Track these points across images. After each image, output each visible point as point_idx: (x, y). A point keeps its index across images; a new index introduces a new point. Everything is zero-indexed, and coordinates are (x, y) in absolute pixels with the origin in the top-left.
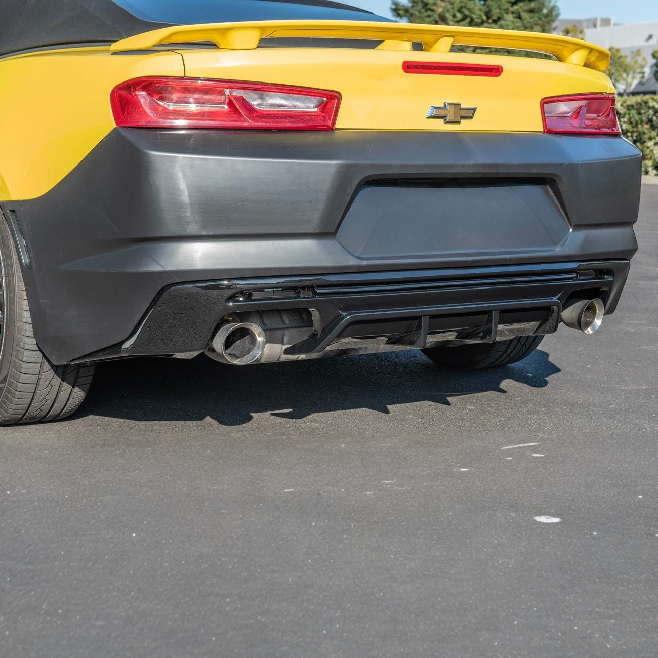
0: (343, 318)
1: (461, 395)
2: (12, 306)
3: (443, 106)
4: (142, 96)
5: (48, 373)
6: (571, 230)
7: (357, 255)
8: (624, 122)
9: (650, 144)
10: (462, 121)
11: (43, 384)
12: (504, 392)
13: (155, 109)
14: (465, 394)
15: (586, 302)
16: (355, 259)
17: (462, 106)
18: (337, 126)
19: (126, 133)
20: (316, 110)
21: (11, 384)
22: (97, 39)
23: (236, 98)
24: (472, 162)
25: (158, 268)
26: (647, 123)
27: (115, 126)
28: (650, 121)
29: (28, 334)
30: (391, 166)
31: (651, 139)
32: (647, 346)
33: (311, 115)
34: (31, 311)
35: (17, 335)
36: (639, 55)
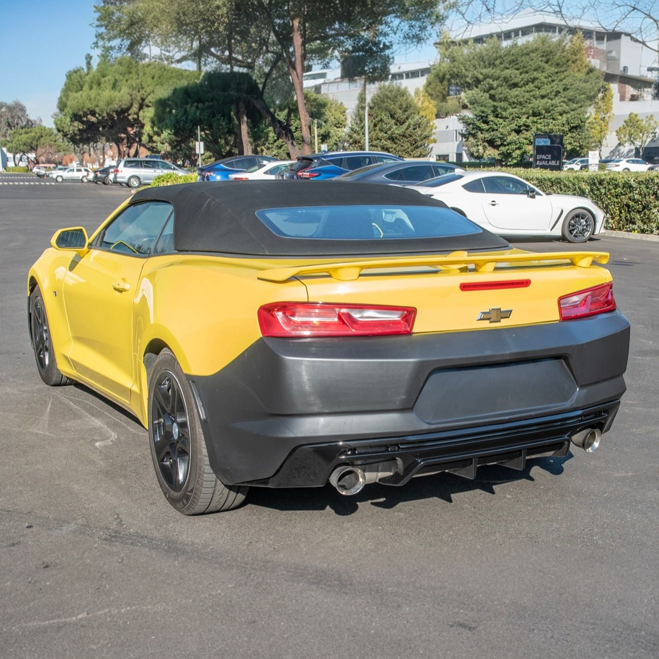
0: (419, 463)
1: (503, 483)
2: (195, 444)
3: (488, 311)
4: (280, 315)
5: (220, 486)
6: (578, 389)
7: (428, 421)
8: (636, 194)
9: (655, 210)
10: (502, 320)
11: (217, 493)
12: (532, 479)
13: (289, 322)
14: (505, 482)
15: (588, 430)
16: (427, 425)
17: (502, 310)
18: (414, 331)
19: (268, 342)
20: (399, 319)
21: (196, 494)
22: (247, 253)
23: (343, 314)
24: (508, 352)
25: (291, 435)
26: (652, 195)
27: (261, 336)
28: (655, 194)
29: (206, 463)
30: (451, 360)
31: (655, 207)
32: (636, 428)
33: (395, 323)
34: (207, 448)
35: (199, 464)
36: (652, 119)
